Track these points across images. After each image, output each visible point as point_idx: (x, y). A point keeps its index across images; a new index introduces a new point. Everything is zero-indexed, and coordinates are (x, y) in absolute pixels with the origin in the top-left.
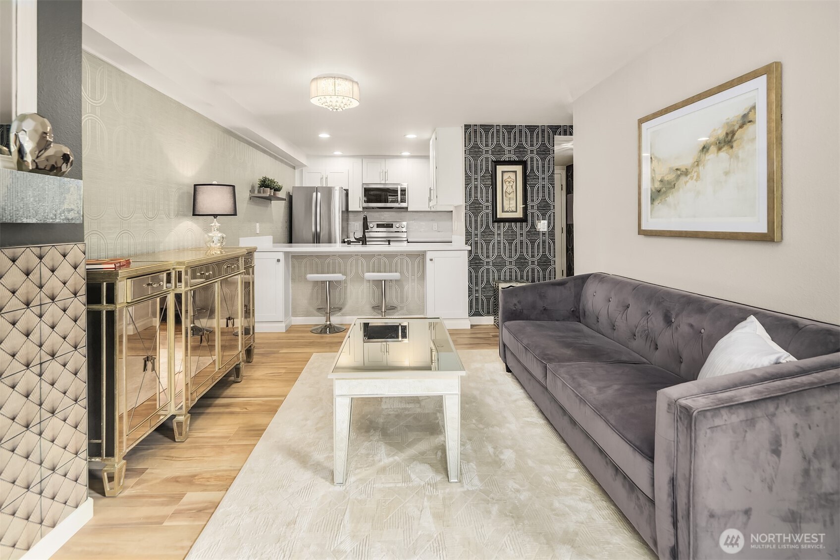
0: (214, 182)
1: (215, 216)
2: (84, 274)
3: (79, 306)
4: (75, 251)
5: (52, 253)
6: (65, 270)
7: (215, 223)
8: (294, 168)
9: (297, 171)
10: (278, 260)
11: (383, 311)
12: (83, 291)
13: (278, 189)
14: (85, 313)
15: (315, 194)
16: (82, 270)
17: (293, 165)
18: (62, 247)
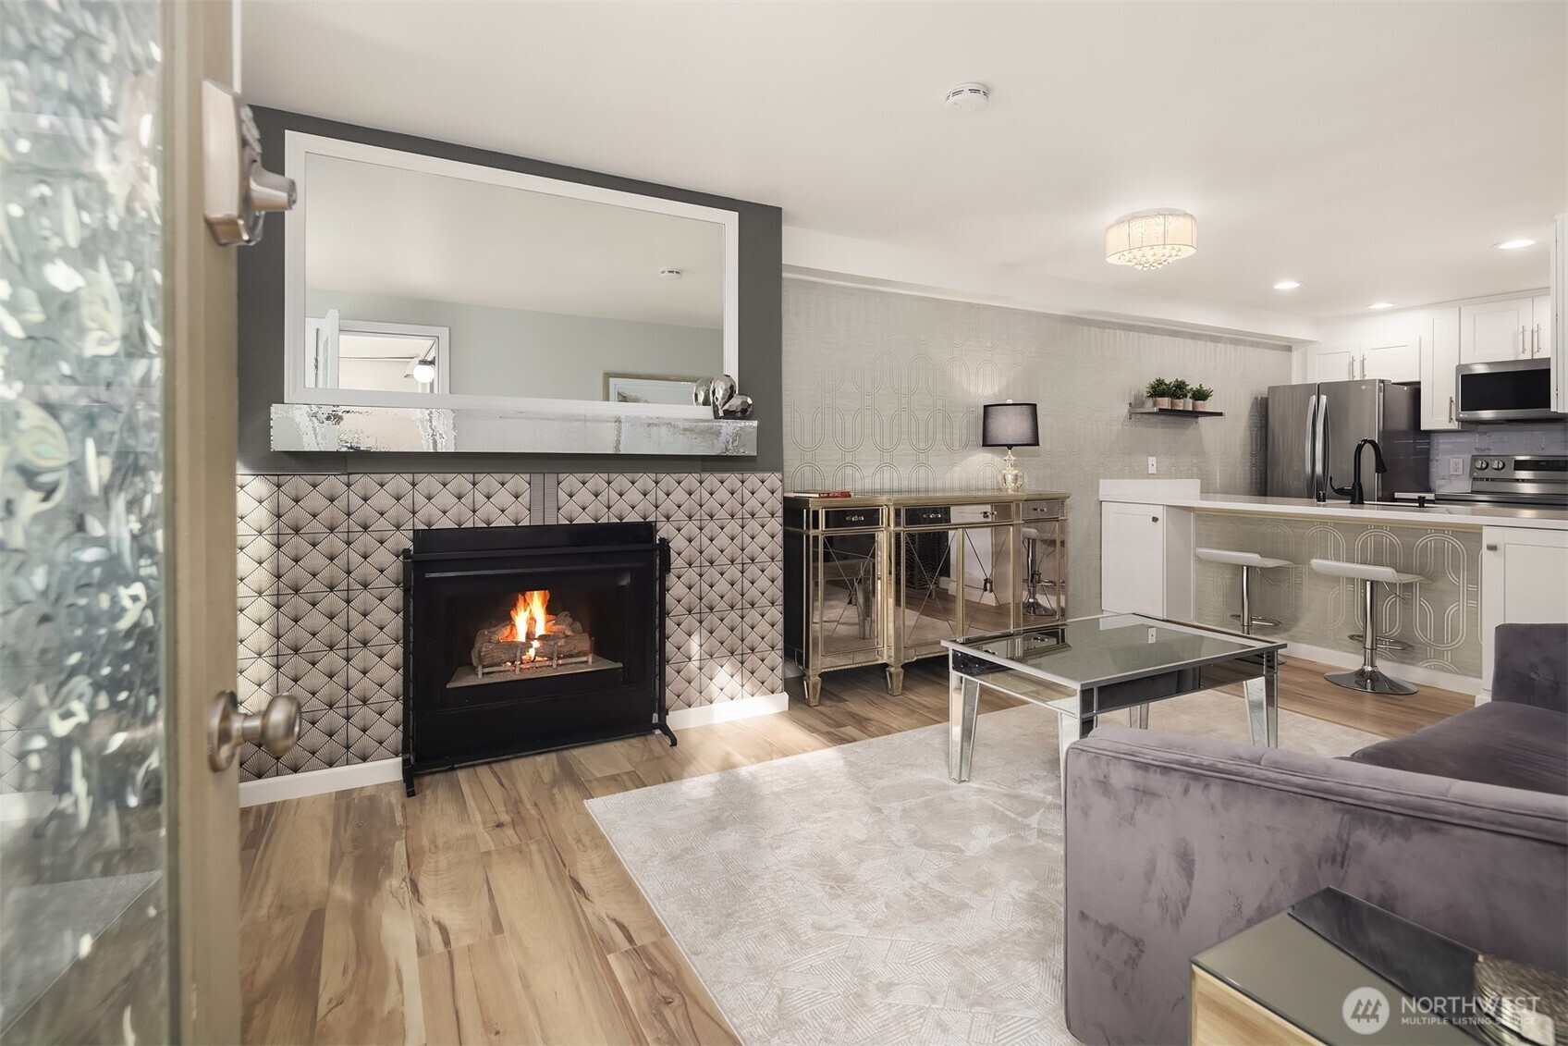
0: (1010, 401)
1: (1010, 446)
2: (781, 499)
3: (776, 525)
4: (773, 479)
5: (753, 479)
6: (763, 493)
7: (1010, 456)
8: (1289, 349)
9: (1295, 354)
10: (1155, 519)
11: (1368, 645)
12: (780, 513)
13: (1201, 395)
14: (781, 532)
15: (1314, 398)
16: (779, 495)
17: (1285, 343)
18: (760, 475)
